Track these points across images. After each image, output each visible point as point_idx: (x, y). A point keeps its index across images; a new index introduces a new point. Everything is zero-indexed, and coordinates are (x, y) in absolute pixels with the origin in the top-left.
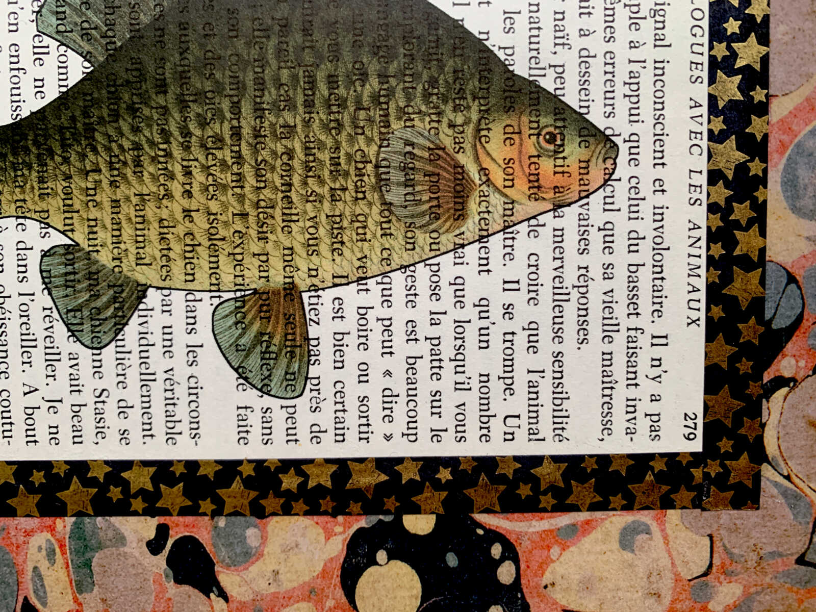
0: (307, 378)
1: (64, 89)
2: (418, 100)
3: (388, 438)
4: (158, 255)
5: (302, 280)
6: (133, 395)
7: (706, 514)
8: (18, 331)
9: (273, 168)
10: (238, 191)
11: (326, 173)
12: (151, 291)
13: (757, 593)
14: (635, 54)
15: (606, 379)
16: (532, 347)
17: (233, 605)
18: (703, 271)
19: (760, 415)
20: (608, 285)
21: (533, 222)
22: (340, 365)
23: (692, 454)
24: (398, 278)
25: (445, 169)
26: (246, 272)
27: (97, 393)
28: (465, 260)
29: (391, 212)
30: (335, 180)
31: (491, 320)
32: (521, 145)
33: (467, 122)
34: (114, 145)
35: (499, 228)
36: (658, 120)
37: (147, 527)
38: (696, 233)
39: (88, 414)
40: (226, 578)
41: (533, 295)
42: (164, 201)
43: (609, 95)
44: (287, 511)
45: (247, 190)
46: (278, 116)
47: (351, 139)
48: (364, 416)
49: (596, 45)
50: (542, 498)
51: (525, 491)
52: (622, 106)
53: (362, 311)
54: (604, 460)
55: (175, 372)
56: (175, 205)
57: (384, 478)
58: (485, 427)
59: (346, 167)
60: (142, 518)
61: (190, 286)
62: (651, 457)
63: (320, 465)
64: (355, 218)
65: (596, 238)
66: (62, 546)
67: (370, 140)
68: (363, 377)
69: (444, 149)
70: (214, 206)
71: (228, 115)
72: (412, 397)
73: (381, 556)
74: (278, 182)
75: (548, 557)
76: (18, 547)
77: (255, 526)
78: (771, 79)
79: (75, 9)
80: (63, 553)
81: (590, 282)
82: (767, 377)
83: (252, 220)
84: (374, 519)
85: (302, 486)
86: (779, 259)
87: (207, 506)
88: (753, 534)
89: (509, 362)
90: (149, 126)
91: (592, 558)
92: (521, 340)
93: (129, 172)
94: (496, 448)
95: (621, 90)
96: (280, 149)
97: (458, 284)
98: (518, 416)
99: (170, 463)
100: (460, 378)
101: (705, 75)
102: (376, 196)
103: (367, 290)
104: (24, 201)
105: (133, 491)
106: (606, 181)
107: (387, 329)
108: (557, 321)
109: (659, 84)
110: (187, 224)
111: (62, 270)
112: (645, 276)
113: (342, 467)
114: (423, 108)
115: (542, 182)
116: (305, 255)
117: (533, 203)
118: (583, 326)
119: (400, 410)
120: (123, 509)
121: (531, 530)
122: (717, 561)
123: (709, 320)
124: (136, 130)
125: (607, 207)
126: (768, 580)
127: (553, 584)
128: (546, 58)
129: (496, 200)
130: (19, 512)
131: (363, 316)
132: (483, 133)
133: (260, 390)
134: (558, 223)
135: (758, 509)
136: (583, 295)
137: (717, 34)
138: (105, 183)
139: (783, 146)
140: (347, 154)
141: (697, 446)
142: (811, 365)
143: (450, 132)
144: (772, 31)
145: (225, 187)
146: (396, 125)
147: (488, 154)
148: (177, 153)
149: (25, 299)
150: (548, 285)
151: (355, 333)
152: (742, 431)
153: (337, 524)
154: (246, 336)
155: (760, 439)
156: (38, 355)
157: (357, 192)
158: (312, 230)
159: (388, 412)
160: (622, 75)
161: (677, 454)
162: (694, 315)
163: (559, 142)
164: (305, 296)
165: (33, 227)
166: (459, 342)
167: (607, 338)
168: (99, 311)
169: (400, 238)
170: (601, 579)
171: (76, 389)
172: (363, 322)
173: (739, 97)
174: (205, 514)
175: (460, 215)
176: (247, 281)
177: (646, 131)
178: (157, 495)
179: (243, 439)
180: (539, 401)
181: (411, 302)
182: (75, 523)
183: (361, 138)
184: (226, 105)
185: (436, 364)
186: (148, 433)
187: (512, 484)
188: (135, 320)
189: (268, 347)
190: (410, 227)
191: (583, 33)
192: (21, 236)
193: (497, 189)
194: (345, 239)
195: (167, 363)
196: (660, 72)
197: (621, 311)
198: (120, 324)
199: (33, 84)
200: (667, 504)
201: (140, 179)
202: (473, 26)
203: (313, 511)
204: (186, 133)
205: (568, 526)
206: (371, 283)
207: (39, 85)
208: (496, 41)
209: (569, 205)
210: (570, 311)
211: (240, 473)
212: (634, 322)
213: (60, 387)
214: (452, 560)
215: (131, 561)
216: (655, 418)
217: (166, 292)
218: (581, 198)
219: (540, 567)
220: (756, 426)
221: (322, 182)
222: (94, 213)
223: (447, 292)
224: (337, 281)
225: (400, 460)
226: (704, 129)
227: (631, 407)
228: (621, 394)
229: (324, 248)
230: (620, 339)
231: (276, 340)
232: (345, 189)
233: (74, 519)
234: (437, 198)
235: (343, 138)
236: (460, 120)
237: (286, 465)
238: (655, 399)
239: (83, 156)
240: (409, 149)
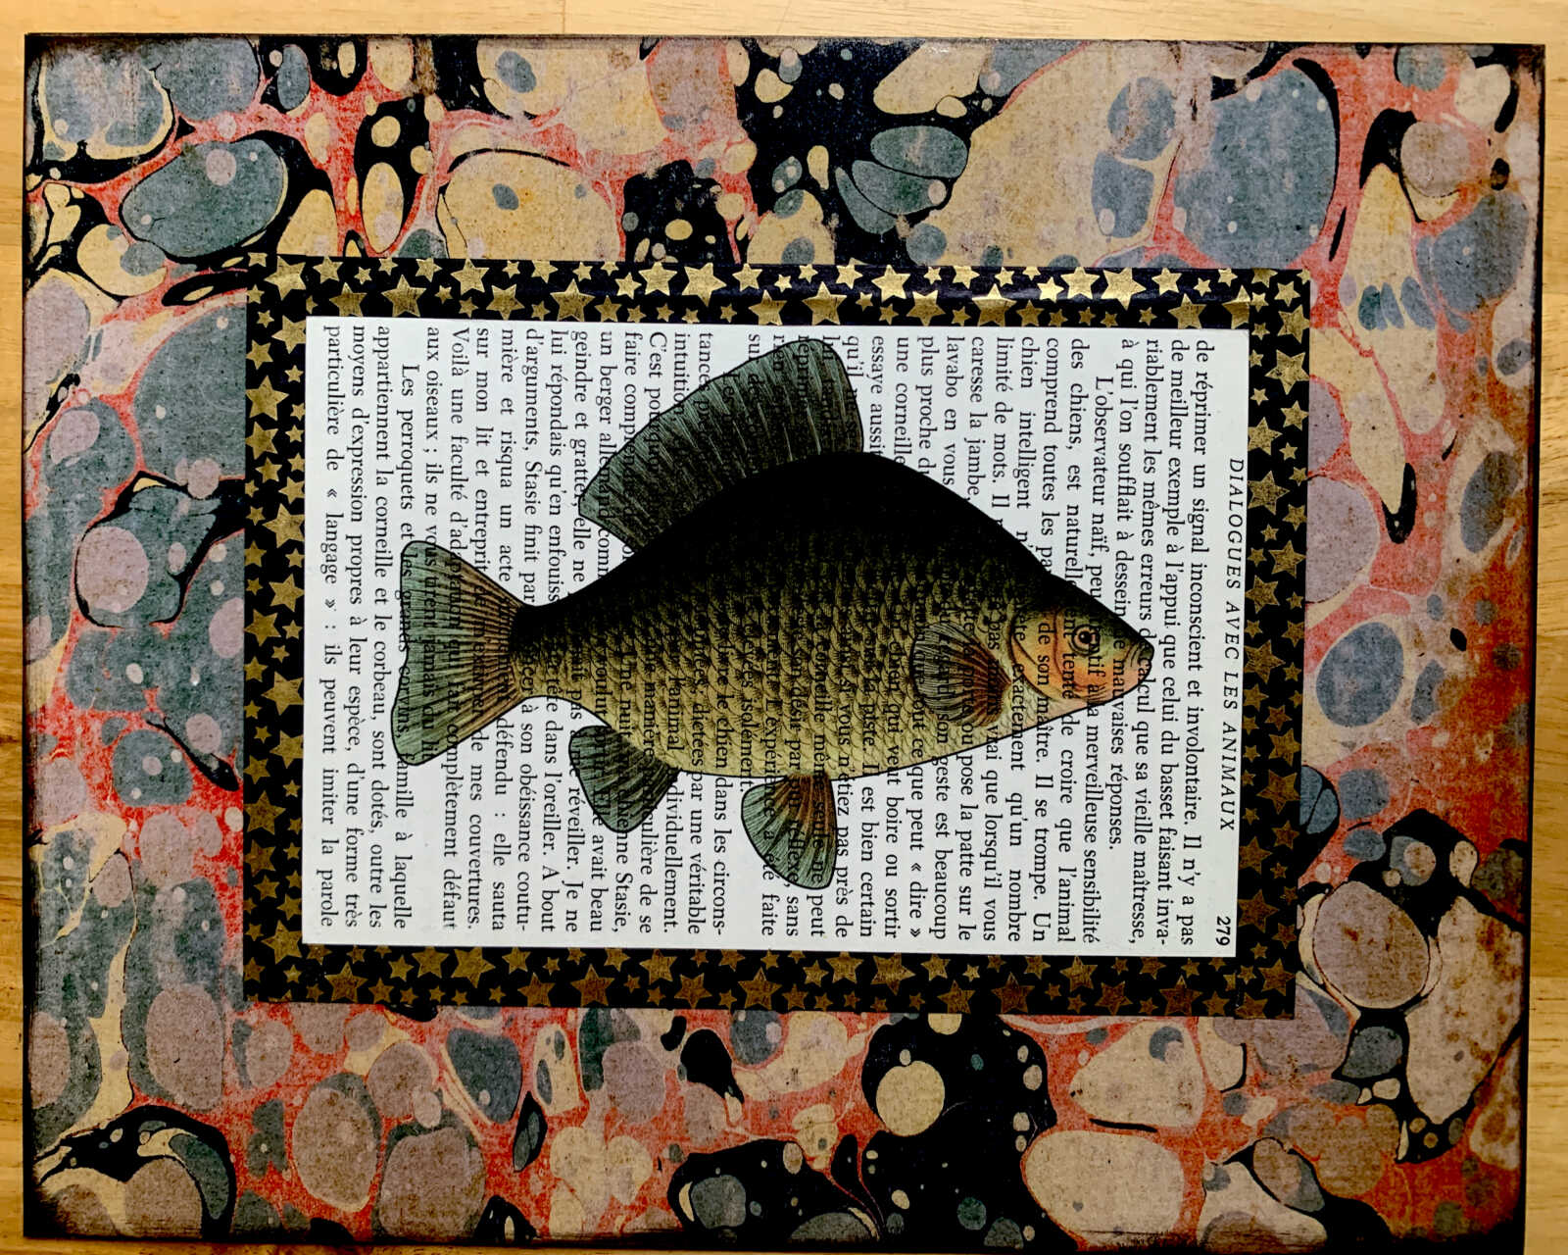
0: (834, 869)
1: (603, 573)
2: (955, 597)
3: (915, 933)
4: (691, 739)
5: (832, 769)
6: (657, 880)
7: (1239, 1022)
8: (542, 812)
9: (808, 658)
10: (774, 678)
11: (861, 663)
12: (681, 776)
13: (1293, 1107)
14: (1173, 558)
15: (1138, 880)
16: (1065, 845)
17: (749, 1106)
18: (1237, 774)
19: (1295, 921)
20: (1141, 785)
21: (1067, 719)
22: (868, 856)
23: (1225, 959)
24: (929, 770)
25: (979, 664)
26: (777, 759)
27: (620, 878)
28: (998, 754)
29: (924, 704)
30: (868, 670)
31: (1024, 816)
32: (1056, 643)
33: (1003, 619)
34: (651, 629)
35: (1033, 724)
36: (1195, 623)
37: (661, 1020)
38: (1231, 736)
39: (608, 901)
40: (743, 1077)
41: (1066, 792)
42: (700, 687)
43: (1145, 598)
44: (810, 1006)
45: (782, 678)
46: (815, 608)
47: (887, 632)
48: (891, 909)
49: (1134, 547)
50: (1071, 999)
51: (1053, 992)
52: (1159, 608)
53: (892, 802)
54: (1135, 962)
55: (702, 858)
56: (710, 690)
57: (910, 974)
58: (1015, 925)
59: (880, 659)
60: (659, 1011)
61: (721, 771)
62: (1183, 960)
63: (846, 959)
64: (887, 707)
65: (1130, 738)
66: (572, 1039)
67: (905, 634)
68: (891, 870)
69: (979, 645)
70: (749, 693)
71: (767, 605)
72: (940, 892)
73: (905, 1056)
74: (813, 671)
75: (1076, 1062)
76: (525, 1038)
77: (776, 1021)
78: (1308, 586)
79: (619, 496)
80: (573, 1046)
81: (1123, 781)
82: (1301, 884)
83: (785, 707)
84: (899, 1017)
85: (827, 980)
86: (1314, 764)
87: (728, 998)
88: (1288, 1044)
89: (1041, 859)
90: (688, 611)
91: (1122, 1064)
92: (1053, 837)
93: (665, 657)
94: (1026, 947)
95: (1157, 592)
96: (816, 640)
97: (991, 778)
98: (1049, 915)
99: (691, 952)
100: (991, 874)
101: (1242, 580)
102: (909, 687)
103: (897, 781)
104: (557, 681)
105: (651, 982)
106: (1140, 682)
107: (917, 822)
108: (1090, 820)
109: (1196, 588)
110: (722, 709)
111: (592, 751)
112: (1179, 777)
113: (868, 962)
114: (959, 604)
115: (1076, 680)
116: (836, 743)
117: (1066, 701)
118: (1115, 826)
119: (928, 905)
120: (640, 1001)
121: (1060, 1033)
122: (1250, 1073)
123: (1243, 822)
124: (674, 616)
125: (1142, 707)
126: (1303, 1093)
127: (1081, 1092)
128: (1083, 560)
129: (1030, 695)
130: (529, 1002)
131: (892, 808)
132: (1018, 630)
133: (787, 879)
134: (1092, 721)
135: (1292, 1018)
136: (1117, 794)
137: (1254, 540)
138: (640, 667)
139: (1319, 652)
140: (882, 646)
141: (1230, 951)
142: (1346, 872)
143: (985, 628)
144: (1309, 540)
145: (759, 675)
146: (931, 619)
147: (1023, 651)
148: (714, 639)
149: (552, 780)
150: (1082, 782)
151: (884, 824)
152: (1276, 937)
153: (861, 1021)
154: (775, 823)
155: (1295, 946)
156: (561, 838)
157: (890, 683)
158: (844, 719)
159: (915, 907)
160: (1158, 578)
161: (1210, 959)
162: (1228, 818)
163: (1094, 642)
164: (835, 784)
165: (564, 707)
166: (990, 837)
167: (1140, 838)
168: (628, 793)
169: (933, 729)
170: (1130, 1087)
171: (598, 873)
172: (892, 813)
173: (1275, 602)
174: (724, 1007)
175: (994, 709)
176: (778, 768)
177: (1181, 633)
178: (676, 985)
179: (768, 930)
180: (1070, 901)
181: (942, 794)
182: (588, 1015)
183: (897, 631)
184: (764, 596)
185: (966, 859)
186: (670, 919)
187: (1041, 985)
188: (663, 804)
189: (796, 835)
190: (941, 719)
191: (1121, 536)
192: (552, 716)
193: (1030, 685)
194: (877, 728)
195: (694, 849)
196: (1197, 576)
197: (1154, 811)
198: (649, 807)
199: (572, 566)
200: (1199, 1010)
201: (676, 665)
202: (1011, 527)
203: (836, 1006)
204: (724, 619)
205: (1097, 1030)
206: (902, 774)
207: (579, 567)
208: (1034, 542)
209: (1103, 703)
210: (1103, 809)
211: (764, 965)
212: (1167, 822)
213: (582, 871)
214: (977, 1063)
215: (644, 1056)
216: (1187, 921)
217: (697, 776)
218: (1115, 698)
219: (1067, 1073)
220: (1291, 932)
221: (856, 673)
222: (627, 695)
223: (979, 786)
224: (868, 770)
225: (927, 957)
226: (1241, 632)
227: (1163, 909)
228: (1153, 895)
229: (856, 738)
230: (1153, 839)
231: (804, 829)
232: (878, 680)
233: (586, 1010)
234: (972, 692)
235: (879, 630)
236: (995, 617)
237: (810, 957)
238: (1187, 901)
239: (618, 640)
240: (944, 643)
